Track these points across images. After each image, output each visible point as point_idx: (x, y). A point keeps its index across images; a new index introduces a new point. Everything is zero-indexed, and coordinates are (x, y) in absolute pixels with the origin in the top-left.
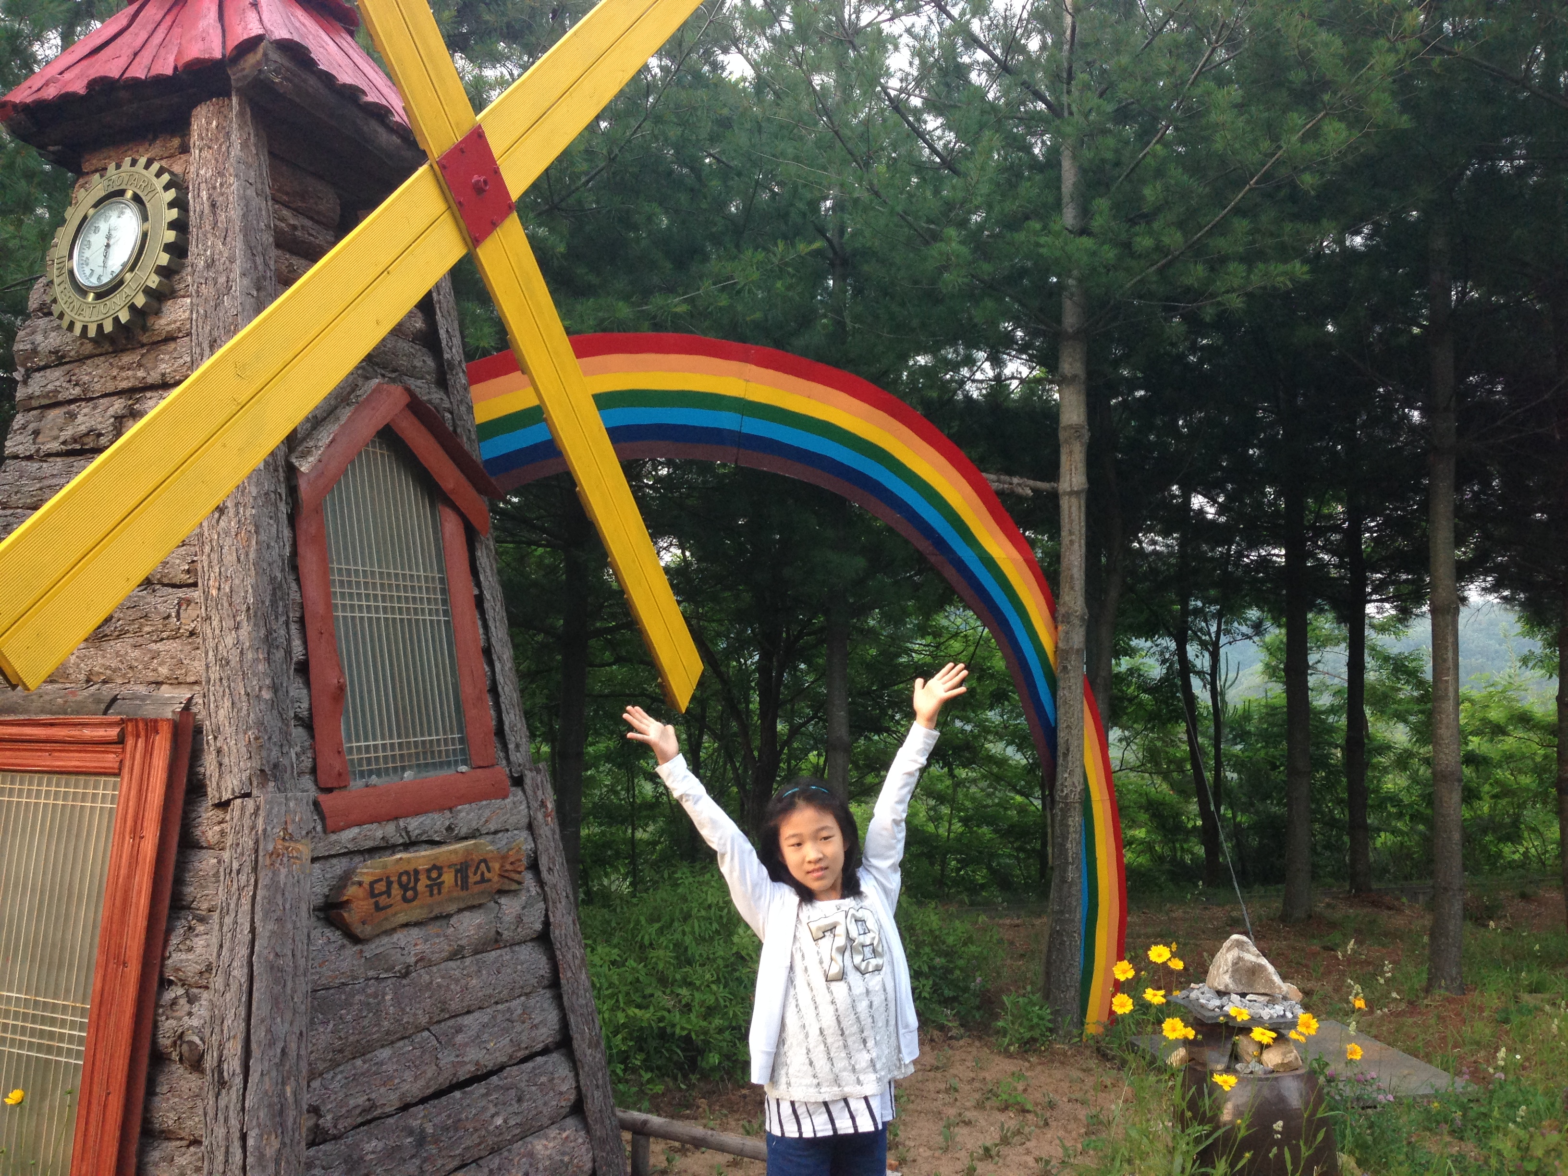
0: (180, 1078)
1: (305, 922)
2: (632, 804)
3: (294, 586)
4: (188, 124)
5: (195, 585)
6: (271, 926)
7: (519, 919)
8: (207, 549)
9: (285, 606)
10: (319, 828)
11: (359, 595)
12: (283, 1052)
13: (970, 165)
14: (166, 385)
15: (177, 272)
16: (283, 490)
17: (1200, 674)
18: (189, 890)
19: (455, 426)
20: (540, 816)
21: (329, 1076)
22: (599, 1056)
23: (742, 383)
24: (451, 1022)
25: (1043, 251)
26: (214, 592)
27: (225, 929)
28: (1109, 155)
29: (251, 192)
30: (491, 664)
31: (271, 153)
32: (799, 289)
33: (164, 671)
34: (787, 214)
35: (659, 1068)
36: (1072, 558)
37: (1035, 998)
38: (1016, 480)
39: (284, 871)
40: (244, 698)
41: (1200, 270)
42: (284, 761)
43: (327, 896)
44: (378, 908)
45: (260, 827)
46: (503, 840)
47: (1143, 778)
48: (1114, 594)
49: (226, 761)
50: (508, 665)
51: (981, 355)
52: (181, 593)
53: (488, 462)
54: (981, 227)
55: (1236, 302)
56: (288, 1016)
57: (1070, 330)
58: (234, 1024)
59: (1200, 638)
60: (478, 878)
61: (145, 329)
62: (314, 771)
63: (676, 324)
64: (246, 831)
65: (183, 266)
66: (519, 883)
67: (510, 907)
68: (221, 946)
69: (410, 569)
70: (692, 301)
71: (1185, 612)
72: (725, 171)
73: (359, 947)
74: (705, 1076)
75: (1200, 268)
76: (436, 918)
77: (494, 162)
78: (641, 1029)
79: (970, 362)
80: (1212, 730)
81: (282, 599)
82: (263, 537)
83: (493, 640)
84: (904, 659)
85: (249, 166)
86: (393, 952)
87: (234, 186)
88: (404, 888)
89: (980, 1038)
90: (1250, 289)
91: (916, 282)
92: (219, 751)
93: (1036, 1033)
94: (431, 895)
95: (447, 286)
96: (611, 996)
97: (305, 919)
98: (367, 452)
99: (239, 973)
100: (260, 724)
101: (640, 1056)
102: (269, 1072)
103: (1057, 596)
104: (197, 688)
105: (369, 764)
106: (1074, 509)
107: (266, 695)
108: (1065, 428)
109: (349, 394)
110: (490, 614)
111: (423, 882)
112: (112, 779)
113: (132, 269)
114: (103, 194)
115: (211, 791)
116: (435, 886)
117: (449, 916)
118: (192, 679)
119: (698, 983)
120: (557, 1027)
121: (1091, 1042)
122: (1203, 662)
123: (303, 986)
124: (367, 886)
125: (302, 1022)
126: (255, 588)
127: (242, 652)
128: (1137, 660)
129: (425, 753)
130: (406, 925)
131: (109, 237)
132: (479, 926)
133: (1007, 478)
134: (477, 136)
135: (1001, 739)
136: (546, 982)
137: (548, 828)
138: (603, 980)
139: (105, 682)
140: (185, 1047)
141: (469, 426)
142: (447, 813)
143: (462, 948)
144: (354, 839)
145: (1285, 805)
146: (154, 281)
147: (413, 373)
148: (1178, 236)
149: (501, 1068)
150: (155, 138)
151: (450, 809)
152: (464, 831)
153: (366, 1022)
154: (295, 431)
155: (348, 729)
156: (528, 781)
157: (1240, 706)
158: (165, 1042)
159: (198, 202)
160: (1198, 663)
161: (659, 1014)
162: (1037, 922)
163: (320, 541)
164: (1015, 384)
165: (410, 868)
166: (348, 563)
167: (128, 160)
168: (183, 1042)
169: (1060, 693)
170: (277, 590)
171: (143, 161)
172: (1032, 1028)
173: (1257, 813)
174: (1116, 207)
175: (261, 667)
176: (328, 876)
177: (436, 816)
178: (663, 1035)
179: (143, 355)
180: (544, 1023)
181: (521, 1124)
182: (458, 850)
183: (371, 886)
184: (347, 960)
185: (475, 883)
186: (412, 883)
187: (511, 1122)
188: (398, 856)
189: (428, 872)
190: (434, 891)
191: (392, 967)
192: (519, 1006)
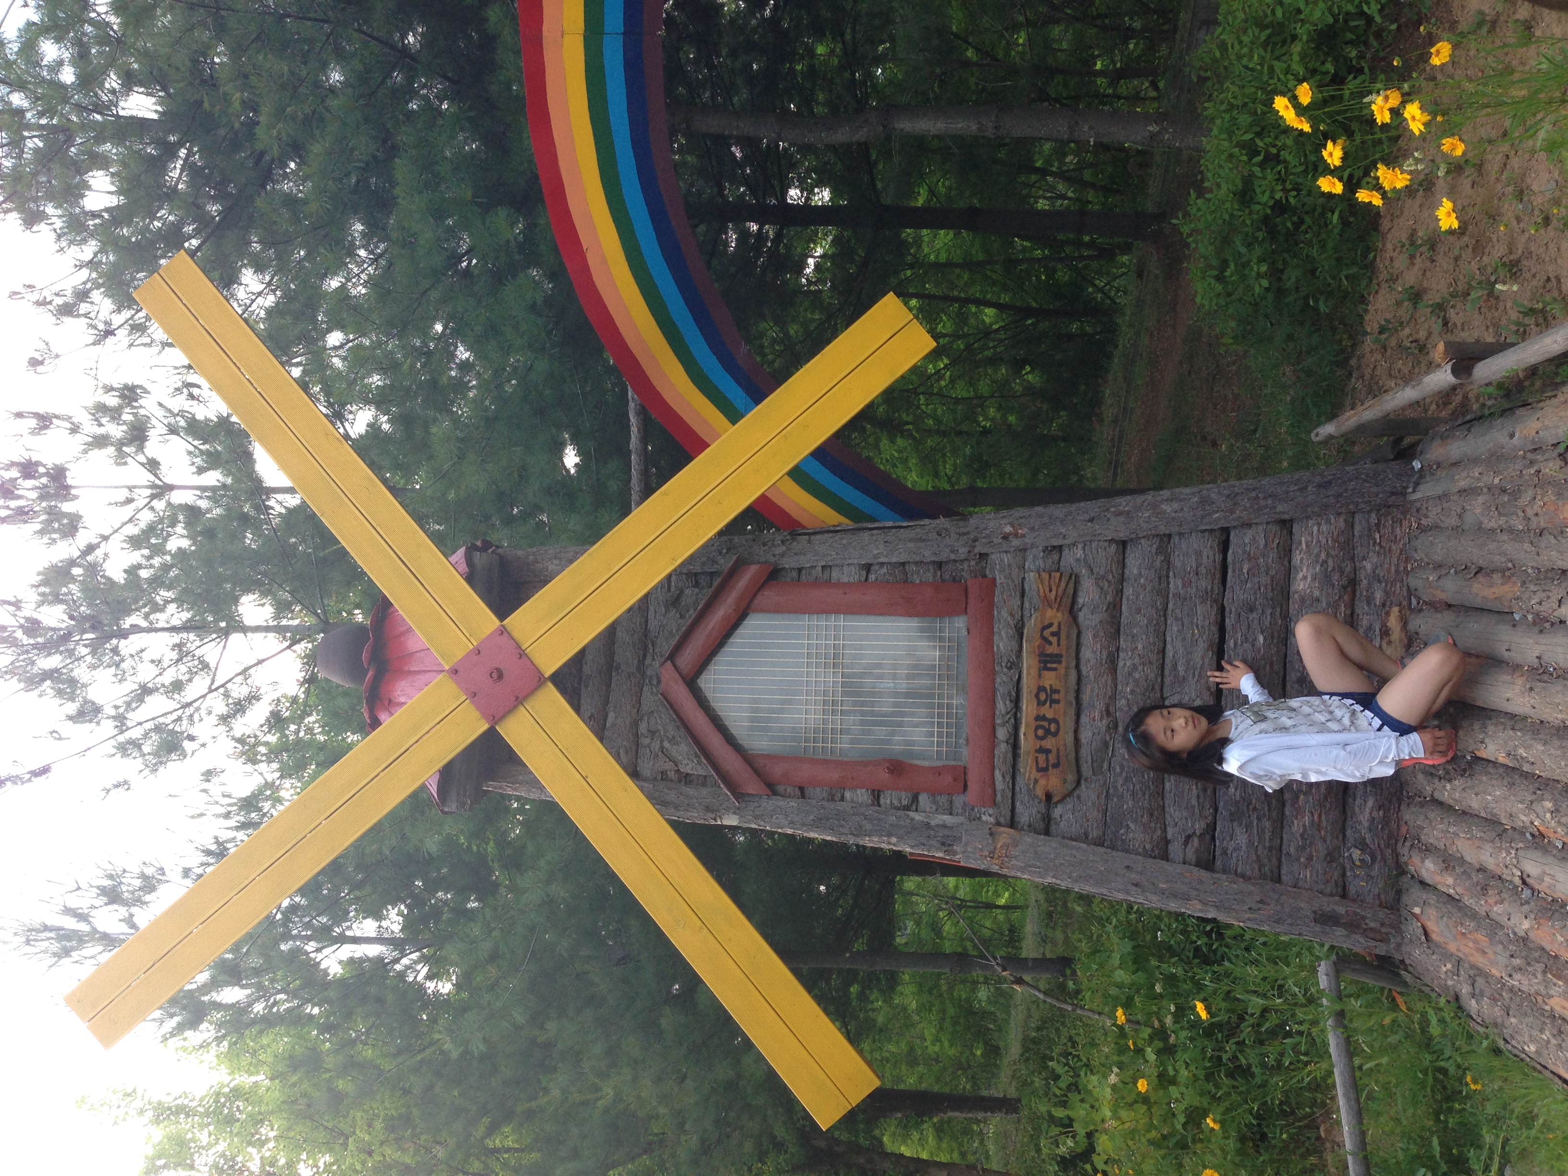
7: (1101, 579)
44: (1057, 764)
60: (1055, 639)
67: (1087, 591)
76: (1078, 693)
86: (1094, 744)
88: (1048, 732)
94: (1058, 701)
111: (1047, 710)
116: (1052, 696)
117: (1079, 678)
124: (1039, 775)
130: (1077, 732)
132: (1095, 636)
142: (997, 665)
143: (1109, 655)
144: (1003, 776)
149: (1221, 614)
151: (995, 660)
152: (1015, 647)
165: (1034, 724)
177: (998, 680)
180: (1199, 554)
181: (1273, 608)
182: (1028, 663)
183: (1039, 770)
184: (1089, 793)
185: (1059, 645)
186: (1045, 724)
187: (1267, 623)
188: (1022, 736)
189: (1040, 704)
190: (1056, 696)
191: (1106, 745)
192: (1175, 584)
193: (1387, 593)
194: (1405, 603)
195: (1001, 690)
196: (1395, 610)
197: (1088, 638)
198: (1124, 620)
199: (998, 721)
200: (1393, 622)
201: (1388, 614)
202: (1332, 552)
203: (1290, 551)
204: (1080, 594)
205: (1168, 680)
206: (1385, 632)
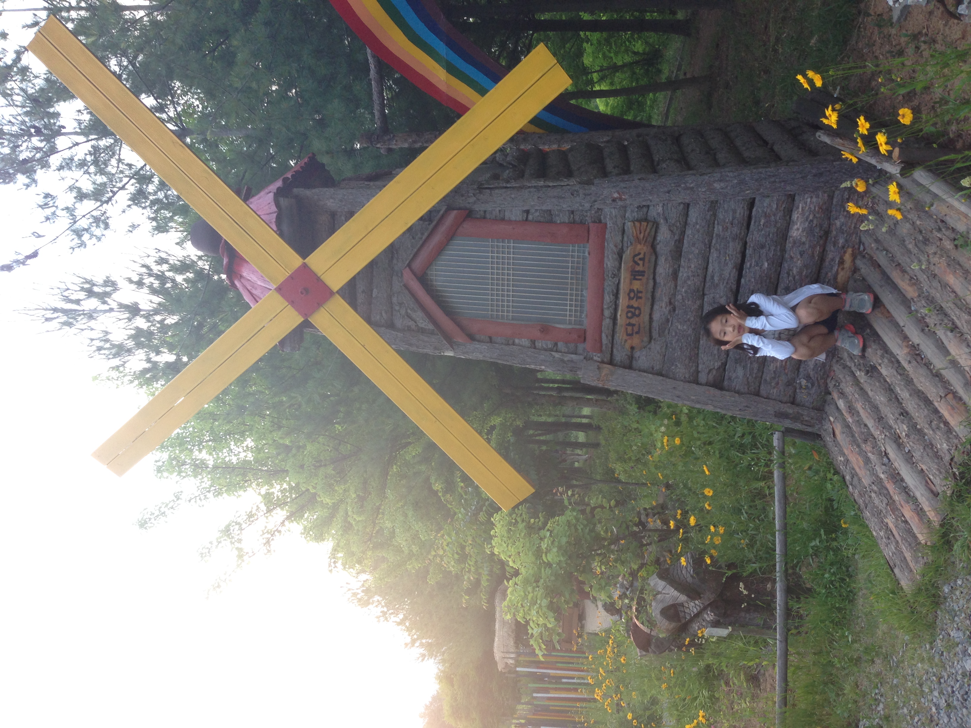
44: (638, 331)
46: (626, 239)
60: (641, 262)
67: (663, 234)
69: (489, 263)
76: (653, 294)
86: (661, 320)
88: (634, 315)
94: (641, 298)
111: (634, 302)
116: (638, 294)
117: (655, 284)
124: (627, 338)
130: (651, 315)
132: (666, 260)
143: (673, 271)
144: (607, 337)
149: (745, 246)
151: (605, 272)
165: (626, 310)
177: (606, 284)
180: (734, 211)
181: (776, 246)
182: (624, 275)
183: (628, 335)
184: (656, 347)
185: (643, 265)
186: (633, 310)
187: (771, 255)
188: (619, 317)
189: (630, 299)
190: (640, 295)
191: (668, 321)
192: (718, 229)
193: (846, 241)
194: (857, 246)
195: (608, 289)
196: (850, 251)
197: (662, 260)
198: (684, 249)
199: (605, 307)
200: (848, 257)
201: (845, 252)
202: (817, 215)
203: (792, 211)
204: (659, 234)
205: (707, 285)
206: (842, 262)
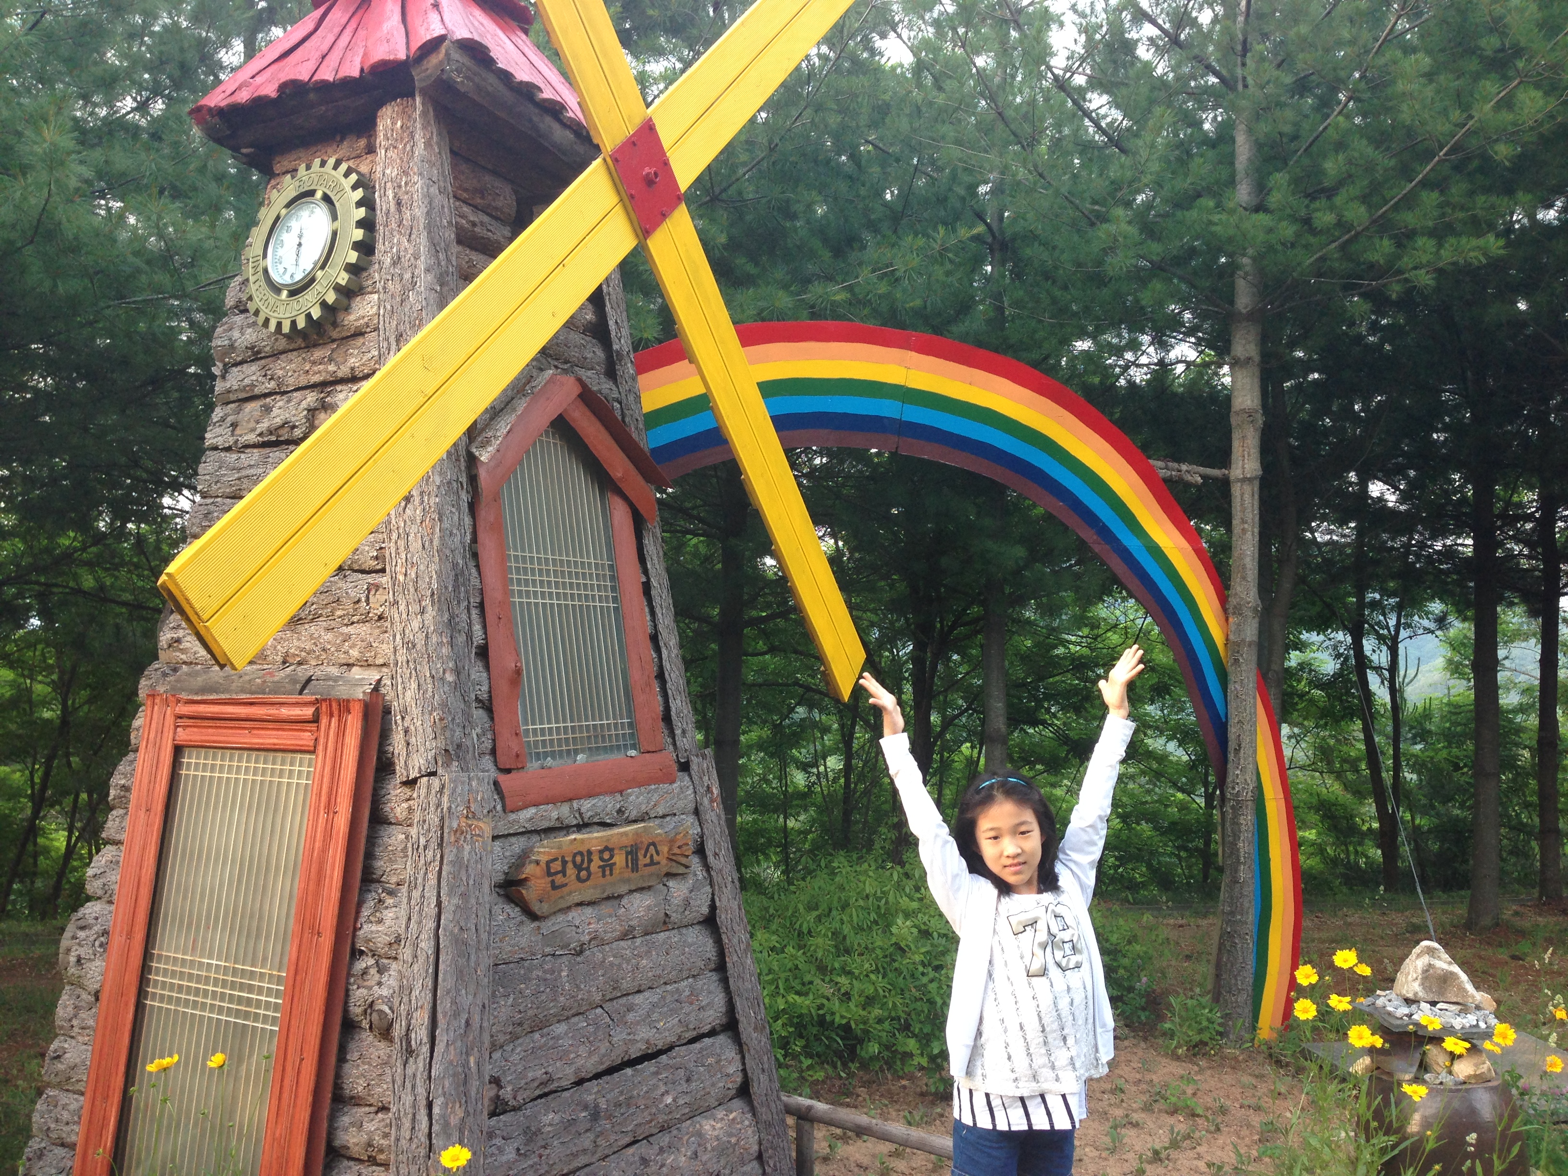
0: (370, 1045)
1: (487, 898)
2: (785, 793)
3: (474, 571)
4: (374, 125)
5: (383, 571)
6: (455, 901)
7: (687, 903)
8: (394, 536)
9: (467, 592)
10: (499, 807)
11: (534, 581)
12: (467, 1023)
13: (1140, 143)
14: (354, 379)
15: (364, 269)
16: (464, 479)
17: (1378, 669)
18: (380, 864)
19: (623, 415)
20: (706, 801)
21: (508, 1048)
22: (764, 1040)
23: (903, 370)
24: (623, 1000)
25: (1217, 229)
26: (401, 578)
27: (413, 902)
28: (1287, 129)
29: (434, 190)
30: (658, 650)
31: (452, 151)
32: (958, 275)
33: (355, 653)
34: (946, 199)
35: (818, 1055)
36: (1244, 547)
37: (1204, 1000)
38: (1184, 467)
39: (467, 848)
40: (429, 680)
41: (1386, 245)
42: (467, 742)
43: (506, 874)
44: (554, 887)
45: (445, 806)
46: (670, 823)
47: (1313, 778)
48: (1287, 586)
49: (413, 740)
50: (675, 651)
51: (1146, 339)
52: (371, 579)
53: (653, 450)
54: (1148, 206)
55: (1425, 279)
56: (472, 988)
57: (1244, 311)
58: (421, 995)
59: (1377, 632)
60: (647, 860)
61: (335, 324)
62: (493, 752)
63: (834, 312)
64: (432, 809)
65: (371, 263)
66: (687, 867)
67: (678, 890)
68: (409, 919)
69: (582, 557)
70: (850, 289)
71: (1361, 604)
72: (883, 157)
73: (535, 924)
74: (864, 1066)
75: (1386, 242)
76: (608, 898)
77: (664, 154)
78: (801, 1016)
79: (1134, 346)
80: (1389, 729)
81: (464, 585)
82: (446, 525)
83: (660, 627)
84: (1060, 651)
85: (432, 165)
86: (568, 930)
87: (418, 184)
88: (579, 868)
89: (1145, 1039)
90: (1441, 265)
91: (1079, 265)
92: (406, 731)
93: (1205, 1037)
94: (604, 876)
95: (616, 279)
96: (770, 983)
97: (487, 895)
98: (541, 441)
99: (426, 945)
100: (444, 705)
101: (801, 1043)
102: (454, 1042)
103: (1228, 588)
104: (385, 670)
105: (544, 746)
106: (1247, 497)
107: (450, 677)
108: (1237, 413)
109: (525, 385)
110: (657, 601)
111: (596, 863)
112: (308, 756)
113: (323, 267)
114: (294, 194)
115: (399, 768)
116: (607, 867)
117: (620, 897)
118: (380, 661)
119: (857, 972)
120: (724, 1010)
121: (1264, 1048)
122: (1381, 657)
123: (486, 961)
124: (543, 864)
125: (483, 996)
126: (439, 574)
127: (427, 637)
128: (1308, 655)
129: (596, 737)
130: (580, 904)
131: (300, 237)
132: (649, 908)
133: (1176, 465)
134: (648, 128)
135: (1162, 733)
136: (713, 966)
137: (714, 813)
138: (763, 966)
139: (300, 663)
140: (375, 1016)
141: (637, 416)
142: (618, 796)
143: (632, 928)
144: (531, 819)
145: (1470, 808)
146: (343, 278)
147: (583, 364)
148: (1363, 209)
149: (671, 1048)
150: (342, 140)
151: (621, 792)
152: (634, 815)
153: (544, 997)
154: (475, 422)
155: (525, 712)
156: (694, 767)
157: (1420, 705)
158: (356, 1010)
159: (385, 201)
160: (1374, 657)
161: (819, 1001)
162: (1204, 923)
163: (498, 527)
164: (1180, 368)
165: (584, 849)
166: (523, 550)
167: (317, 161)
168: (373, 1011)
169: (1231, 687)
170: (458, 577)
171: (331, 161)
172: (1201, 1031)
173: (1438, 815)
174: (1296, 181)
175: (445, 651)
176: (508, 854)
177: (607, 799)
178: (822, 1022)
179: (333, 350)
180: (712, 1004)
182: (627, 833)
183: (548, 865)
184: (526, 935)
185: (645, 866)
186: (586, 864)
188: (570, 836)
189: (600, 854)
190: (607, 872)
191: (567, 945)
192: (687, 986)
195: (598, 804)
197: (648, 899)
198: (659, 936)
199: (572, 804)
204: (676, 881)
